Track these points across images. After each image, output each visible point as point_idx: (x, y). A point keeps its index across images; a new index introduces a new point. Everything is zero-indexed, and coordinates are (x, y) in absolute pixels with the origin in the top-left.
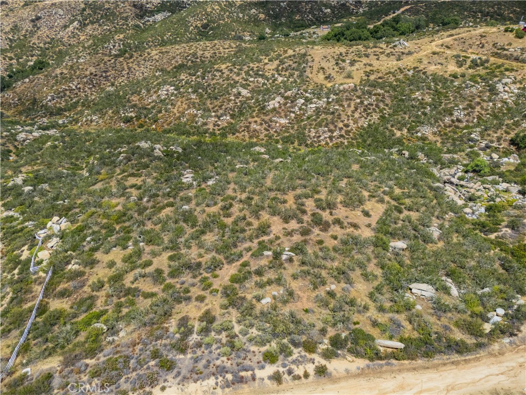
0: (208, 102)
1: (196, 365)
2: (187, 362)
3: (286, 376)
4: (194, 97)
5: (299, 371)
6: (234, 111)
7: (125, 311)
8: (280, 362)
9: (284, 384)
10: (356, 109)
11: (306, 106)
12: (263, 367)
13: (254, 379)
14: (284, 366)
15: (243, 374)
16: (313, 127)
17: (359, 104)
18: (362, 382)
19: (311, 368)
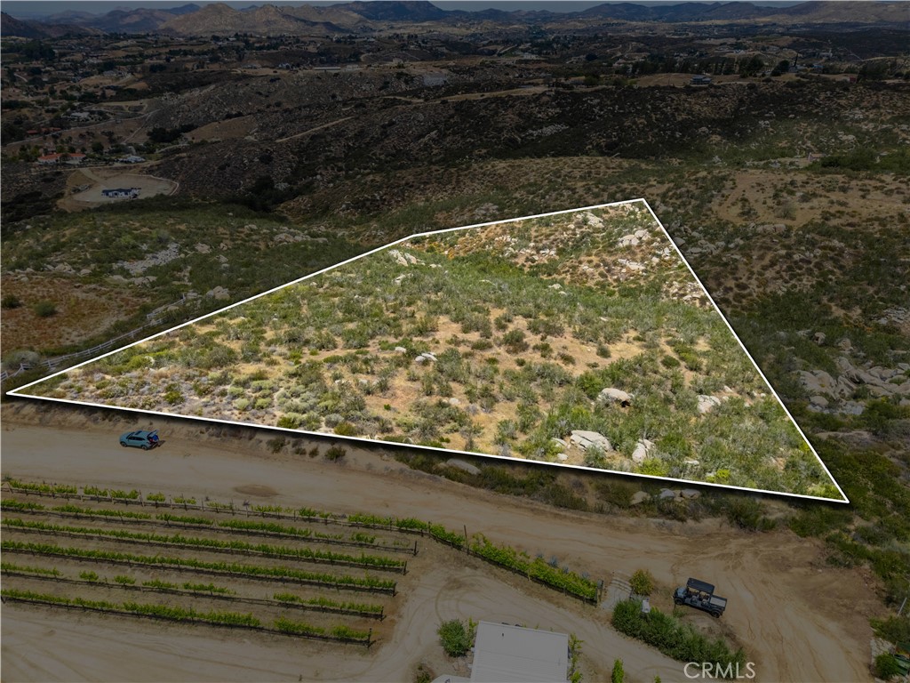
1: (203, 408)
2: (196, 404)
3: (289, 446)
5: (309, 446)
10: (773, 264)
11: (685, 250)
13: (251, 438)
16: (679, 279)
17: (781, 257)
18: (380, 483)
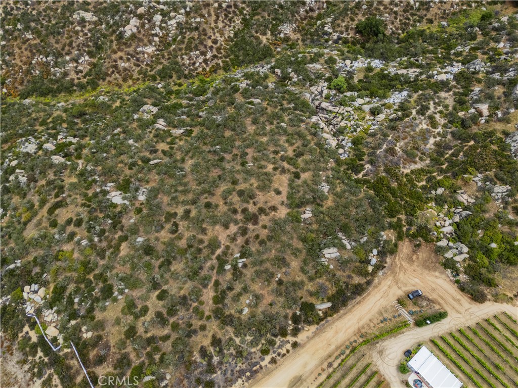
0: (52, 40)
1: (226, 376)
2: (220, 377)
3: (278, 357)
4: (31, 37)
5: (283, 351)
6: (88, 46)
7: (157, 357)
8: (271, 351)
9: (278, 362)
10: (218, 17)
11: (166, 23)
12: (263, 360)
13: (261, 367)
14: (274, 352)
15: (255, 368)
16: (183, 52)
18: (317, 339)
19: (289, 346)
